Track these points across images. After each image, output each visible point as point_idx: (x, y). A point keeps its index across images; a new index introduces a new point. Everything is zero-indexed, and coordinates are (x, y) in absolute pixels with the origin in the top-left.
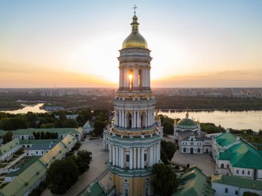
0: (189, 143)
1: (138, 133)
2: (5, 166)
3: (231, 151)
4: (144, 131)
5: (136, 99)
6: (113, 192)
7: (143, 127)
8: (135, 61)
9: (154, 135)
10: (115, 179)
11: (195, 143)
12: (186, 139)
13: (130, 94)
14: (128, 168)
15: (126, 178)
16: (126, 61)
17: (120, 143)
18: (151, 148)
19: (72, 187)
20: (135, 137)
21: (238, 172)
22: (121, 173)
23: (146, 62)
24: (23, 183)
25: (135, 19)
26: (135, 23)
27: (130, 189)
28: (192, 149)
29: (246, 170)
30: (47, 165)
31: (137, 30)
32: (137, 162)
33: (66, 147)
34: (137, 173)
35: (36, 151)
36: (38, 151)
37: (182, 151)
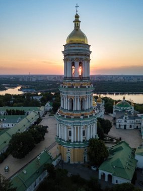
0: (123, 121)
1: (78, 114)
4: (83, 113)
6: (59, 158)
7: (82, 110)
9: (91, 116)
10: (60, 148)
11: (128, 121)
12: (121, 118)
13: (72, 83)
14: (70, 141)
15: (68, 149)
16: (68, 55)
17: (64, 122)
18: (89, 126)
19: (29, 153)
20: (76, 118)
22: (65, 144)
23: (85, 55)
25: (77, 17)
27: (71, 157)
28: (125, 126)
32: (77, 136)
33: (29, 122)
34: (77, 145)
35: (7, 124)
36: (9, 124)
37: (118, 127)
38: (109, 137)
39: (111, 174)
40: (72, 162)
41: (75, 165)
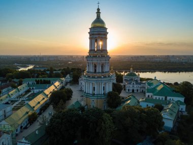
0: (131, 86)
1: (100, 75)
3: (154, 89)
4: (103, 74)
5: (99, 56)
6: (86, 107)
7: (103, 72)
8: (98, 34)
9: (109, 76)
11: (135, 86)
12: (130, 84)
13: (96, 54)
14: (94, 94)
15: (93, 99)
16: (93, 35)
17: (90, 80)
18: (107, 84)
20: (98, 77)
22: (91, 96)
23: (104, 35)
24: (37, 102)
25: (98, 10)
26: (98, 12)
28: (133, 91)
29: (161, 97)
30: (48, 95)
31: (99, 16)
32: (99, 90)
33: (56, 88)
34: (99, 96)
37: (127, 91)
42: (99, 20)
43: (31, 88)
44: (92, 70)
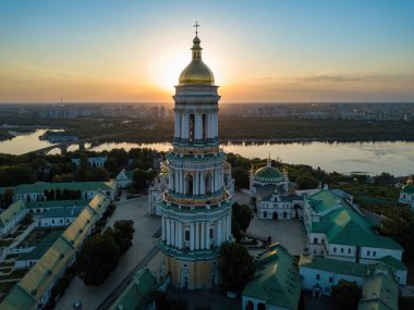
0: (271, 205)
1: (202, 202)
2: (10, 242)
3: (328, 219)
4: (209, 199)
5: (200, 157)
6: (168, 280)
7: (208, 194)
8: (197, 104)
9: (223, 203)
10: (170, 262)
11: (280, 205)
12: (267, 199)
13: (191, 149)
15: (185, 263)
16: (184, 104)
17: (177, 216)
18: (220, 222)
20: (199, 208)
21: (335, 249)
22: (180, 255)
23: (211, 103)
24: (45, 271)
25: (197, 41)
26: (197, 48)
27: (190, 276)
28: (275, 215)
29: (346, 248)
30: (73, 242)
31: (199, 57)
33: (95, 213)
34: (201, 255)
35: (51, 219)
36: (56, 219)
37: (262, 216)
38: (249, 237)
39: (264, 302)
40: (191, 287)
41: (197, 291)
42: (197, 66)
43: (35, 210)
44: (181, 188)
